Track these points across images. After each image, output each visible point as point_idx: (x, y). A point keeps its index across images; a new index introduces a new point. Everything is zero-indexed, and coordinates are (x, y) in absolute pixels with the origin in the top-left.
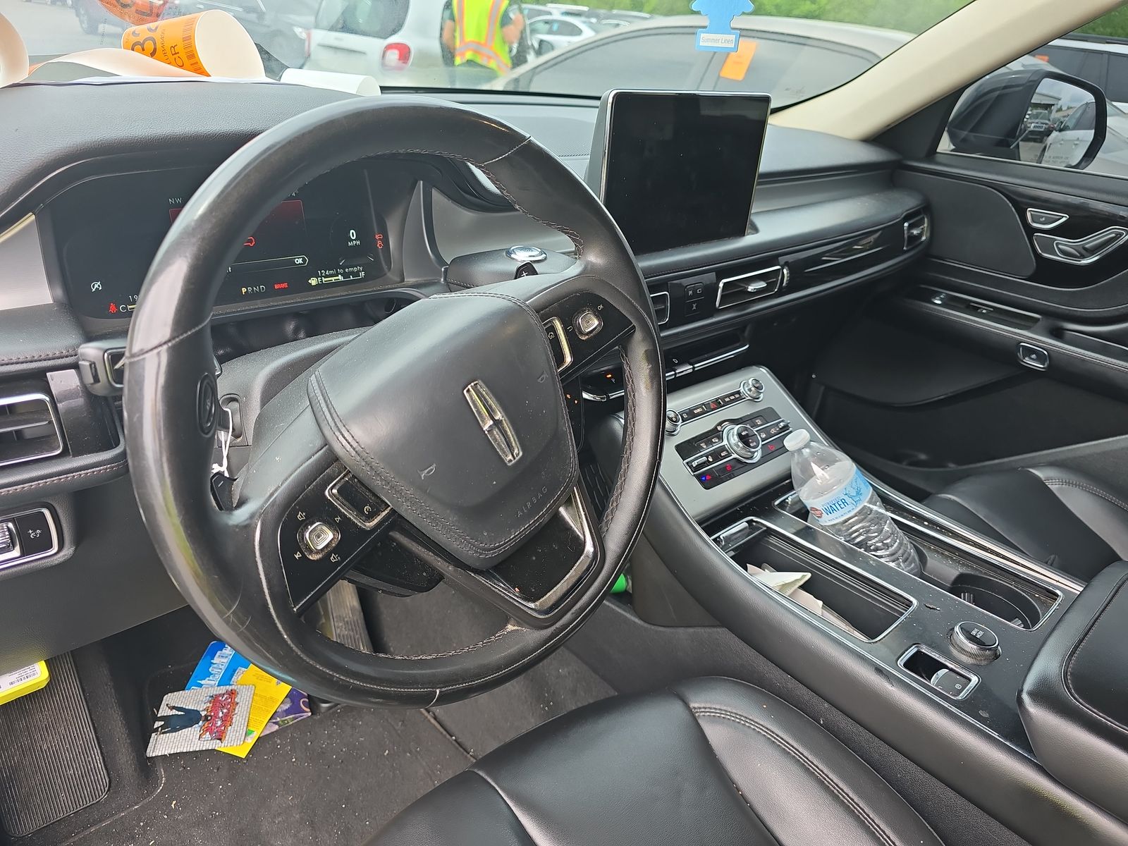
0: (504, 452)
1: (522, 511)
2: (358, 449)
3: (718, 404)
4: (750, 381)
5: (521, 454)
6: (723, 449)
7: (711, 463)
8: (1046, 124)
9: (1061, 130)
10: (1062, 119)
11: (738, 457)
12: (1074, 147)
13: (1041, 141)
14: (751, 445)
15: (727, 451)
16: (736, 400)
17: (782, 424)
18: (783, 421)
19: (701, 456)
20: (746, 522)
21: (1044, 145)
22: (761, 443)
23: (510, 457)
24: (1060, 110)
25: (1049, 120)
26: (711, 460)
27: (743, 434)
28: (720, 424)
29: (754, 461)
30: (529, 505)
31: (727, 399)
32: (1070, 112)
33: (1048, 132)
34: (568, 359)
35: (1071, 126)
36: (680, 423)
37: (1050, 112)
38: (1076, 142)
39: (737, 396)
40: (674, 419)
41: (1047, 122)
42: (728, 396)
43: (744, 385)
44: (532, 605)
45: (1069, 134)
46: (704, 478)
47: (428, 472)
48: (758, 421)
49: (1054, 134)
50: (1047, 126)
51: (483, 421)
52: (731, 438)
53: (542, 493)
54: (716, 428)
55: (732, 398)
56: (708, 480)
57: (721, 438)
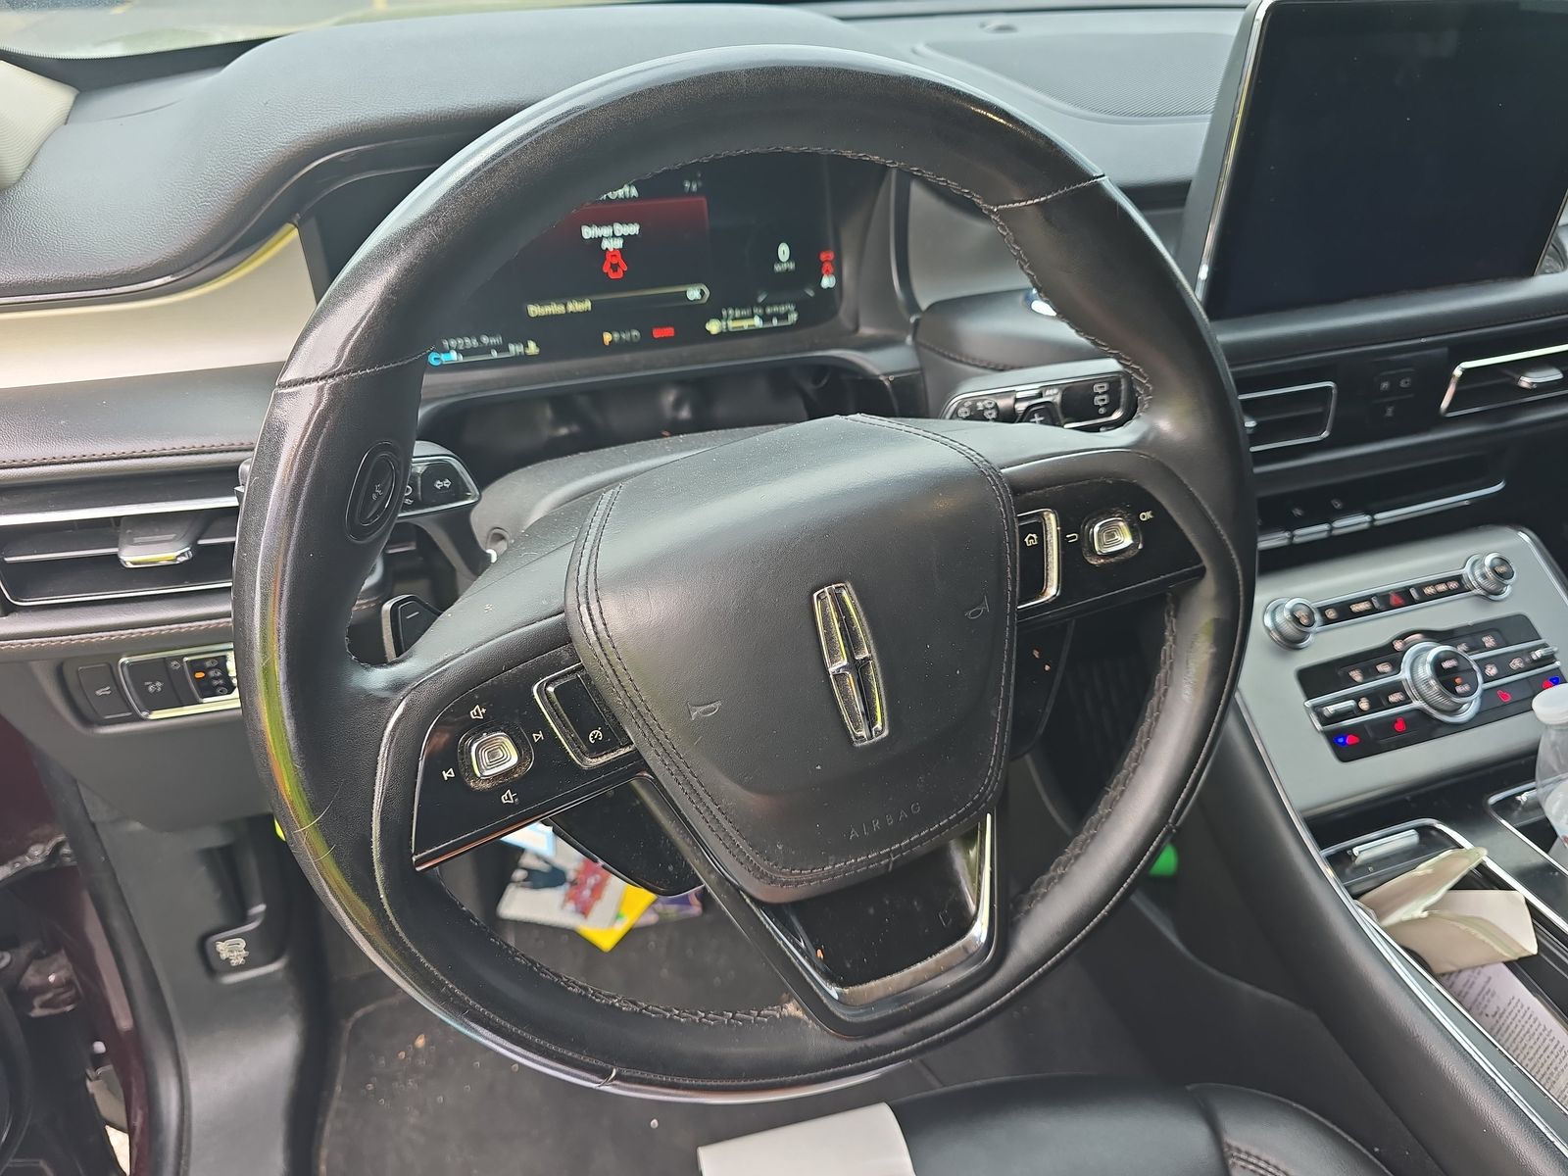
0: (854, 721)
1: (861, 832)
2: (603, 634)
3: (1406, 597)
4: (1488, 560)
5: (886, 733)
6: (1397, 687)
7: (1363, 713)
11: (1426, 707)
14: (1459, 689)
15: (1404, 693)
16: (1450, 593)
17: (1538, 654)
18: (1544, 646)
19: (1346, 698)
20: (1417, 828)
22: (1481, 686)
23: (864, 733)
26: (1364, 705)
27: (1446, 665)
28: (1402, 637)
29: (1462, 718)
30: (876, 825)
31: (1429, 591)
34: (1052, 590)
36: (1316, 628)
39: (1453, 585)
40: (1304, 621)
42: (1434, 583)
43: (1473, 564)
44: (834, 991)
46: (1341, 740)
47: (705, 712)
48: (1489, 641)
51: (831, 656)
52: (1418, 668)
53: (909, 812)
54: (1391, 645)
55: (1442, 588)
56: (1349, 744)
57: (1396, 666)
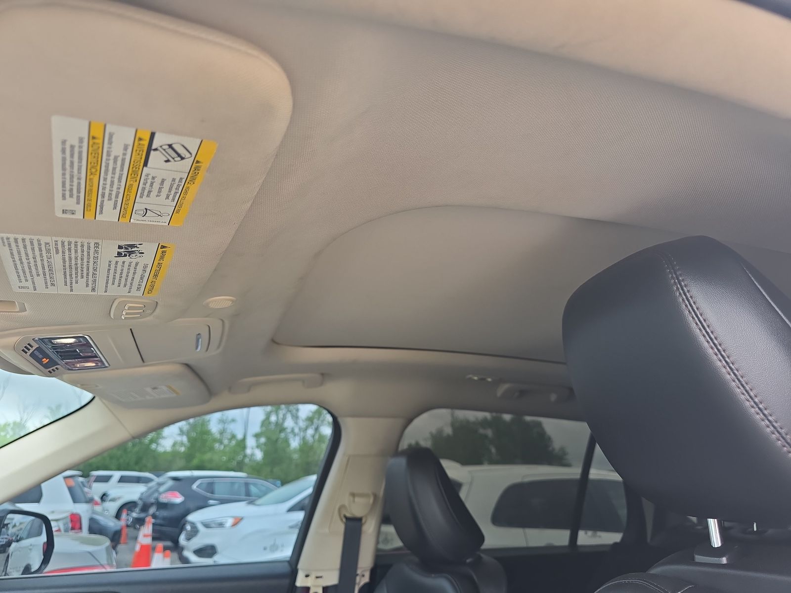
8: (6, 538)
9: (18, 541)
10: (17, 533)
12: (29, 551)
13: (4, 551)
21: (7, 555)
24: (15, 526)
25: (8, 535)
32: (23, 526)
33: (9, 544)
35: (25, 537)
37: (8, 529)
38: (30, 547)
41: (6, 536)
45: (25, 543)
49: (14, 545)
50: (7, 540)
